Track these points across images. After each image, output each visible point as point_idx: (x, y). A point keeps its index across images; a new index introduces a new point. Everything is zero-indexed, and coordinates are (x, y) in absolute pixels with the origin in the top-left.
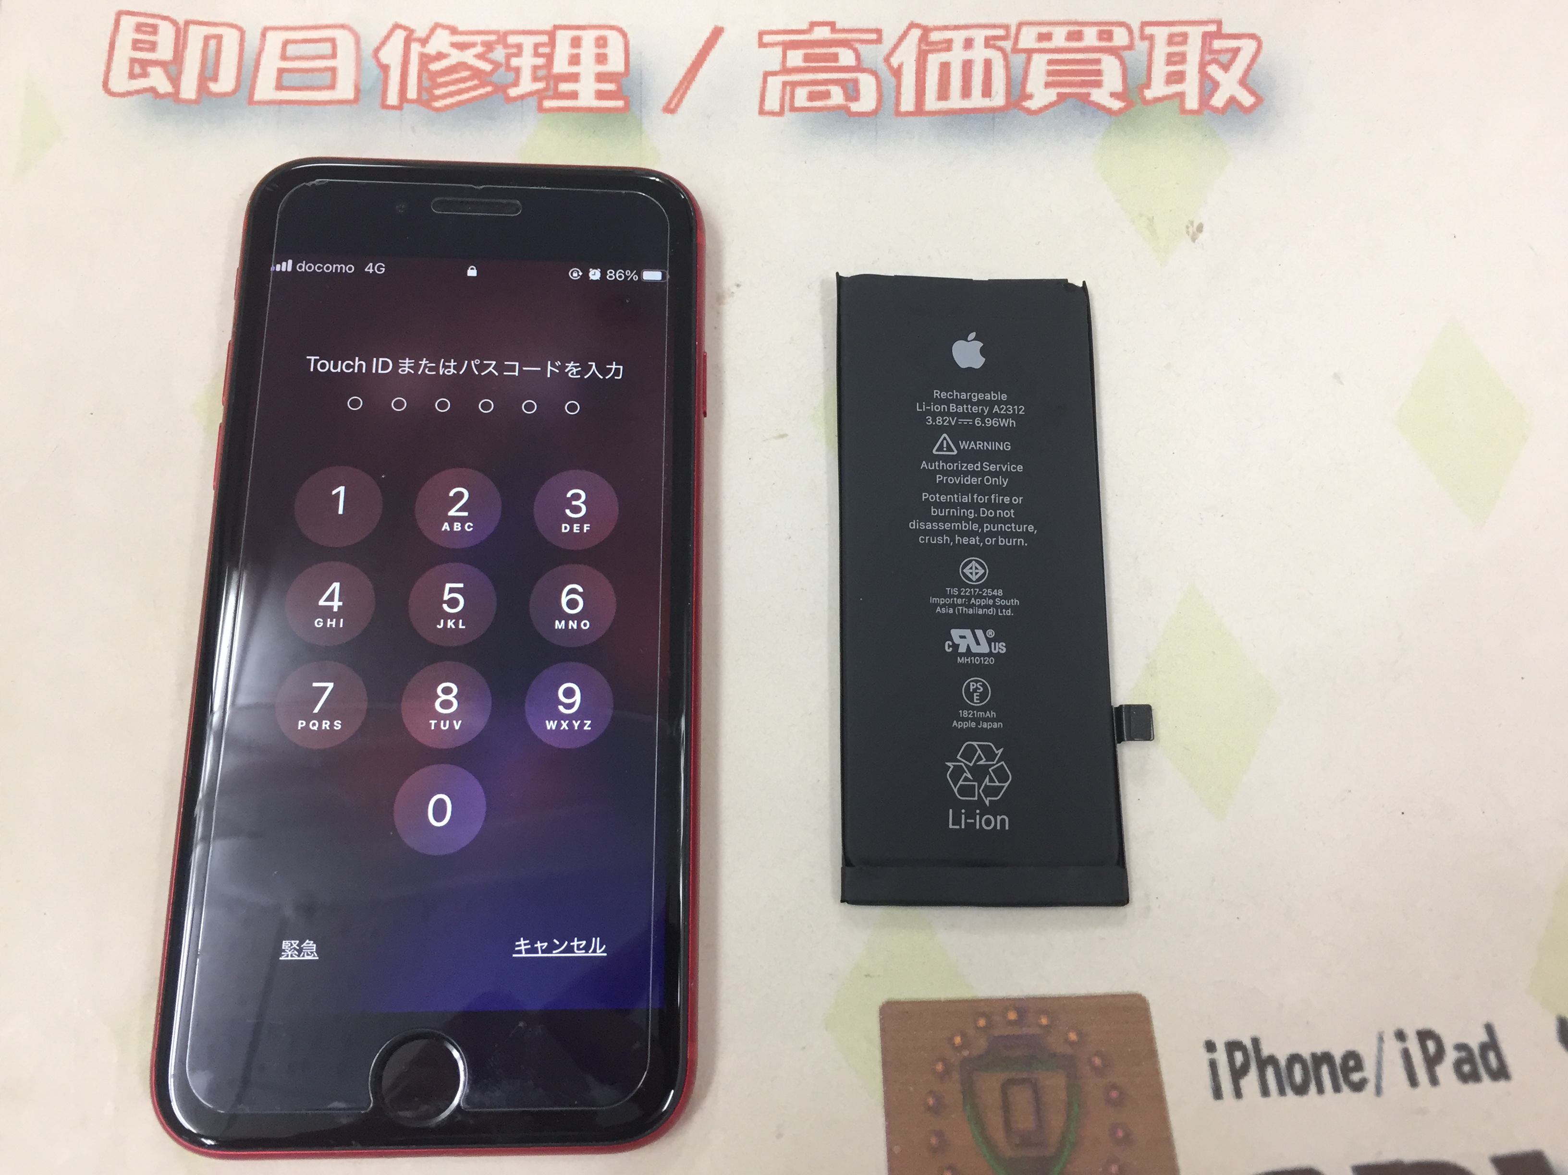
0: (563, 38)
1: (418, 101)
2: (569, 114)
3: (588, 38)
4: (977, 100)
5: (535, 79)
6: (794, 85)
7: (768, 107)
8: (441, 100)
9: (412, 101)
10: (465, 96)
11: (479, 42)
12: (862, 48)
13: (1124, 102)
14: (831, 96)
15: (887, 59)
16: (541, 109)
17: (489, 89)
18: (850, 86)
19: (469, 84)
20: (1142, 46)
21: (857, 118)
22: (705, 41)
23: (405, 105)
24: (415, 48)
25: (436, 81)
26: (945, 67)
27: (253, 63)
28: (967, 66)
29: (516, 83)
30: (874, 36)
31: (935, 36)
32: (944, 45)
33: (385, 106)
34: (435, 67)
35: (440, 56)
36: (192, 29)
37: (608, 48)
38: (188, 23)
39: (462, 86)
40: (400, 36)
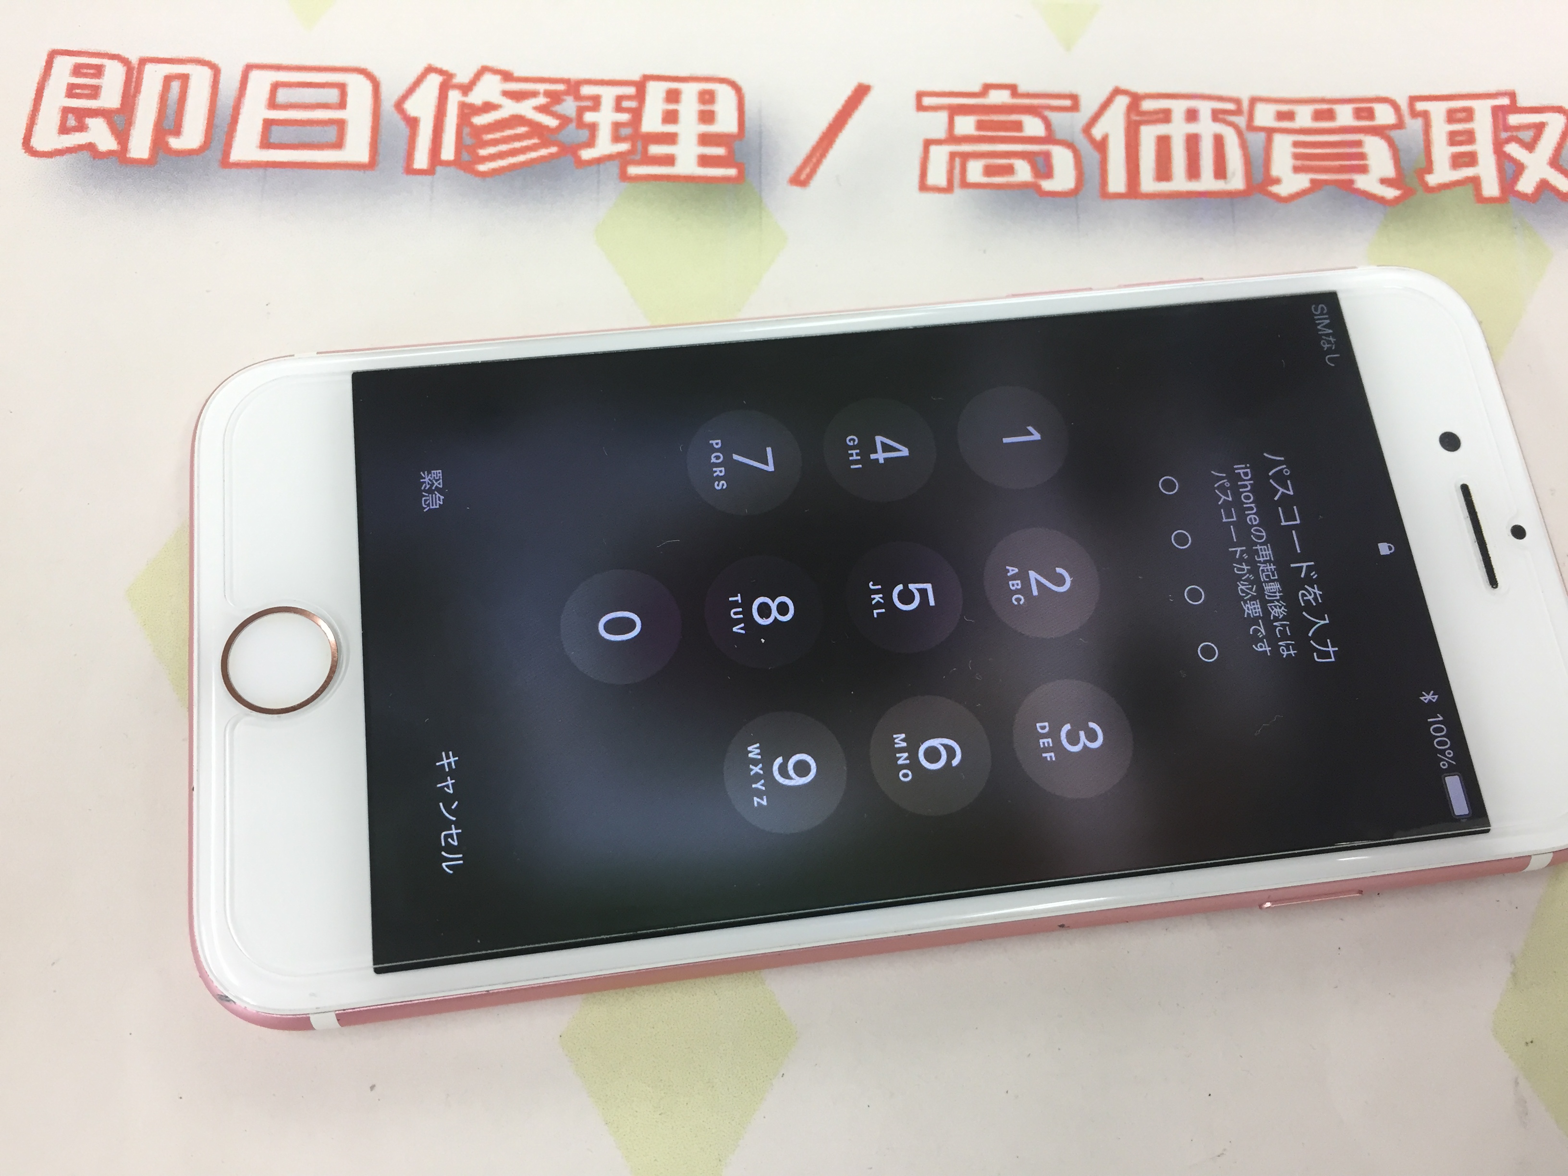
0: (656, 93)
1: (457, 163)
2: (664, 184)
3: (690, 92)
4: (1207, 182)
5: (617, 138)
6: (966, 157)
7: (931, 180)
8: (487, 163)
9: (447, 163)
10: (521, 158)
11: (542, 91)
12: (1053, 116)
13: (1398, 188)
14: (1015, 171)
15: (1087, 129)
16: (624, 176)
17: (554, 150)
18: (1040, 160)
19: (525, 143)
20: (1415, 125)
21: (1050, 198)
22: (846, 101)
23: (439, 169)
24: (454, 97)
25: (482, 139)
26: (1163, 143)
27: (229, 111)
28: (1193, 142)
29: (590, 143)
30: (1067, 103)
31: (1147, 105)
32: (1161, 116)
33: (410, 170)
34: (480, 120)
35: (488, 107)
36: (149, 68)
37: (715, 105)
38: (143, 61)
39: (517, 145)
40: (434, 81)
